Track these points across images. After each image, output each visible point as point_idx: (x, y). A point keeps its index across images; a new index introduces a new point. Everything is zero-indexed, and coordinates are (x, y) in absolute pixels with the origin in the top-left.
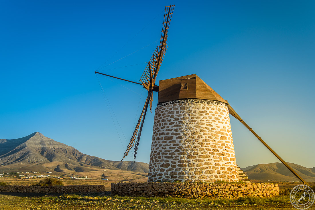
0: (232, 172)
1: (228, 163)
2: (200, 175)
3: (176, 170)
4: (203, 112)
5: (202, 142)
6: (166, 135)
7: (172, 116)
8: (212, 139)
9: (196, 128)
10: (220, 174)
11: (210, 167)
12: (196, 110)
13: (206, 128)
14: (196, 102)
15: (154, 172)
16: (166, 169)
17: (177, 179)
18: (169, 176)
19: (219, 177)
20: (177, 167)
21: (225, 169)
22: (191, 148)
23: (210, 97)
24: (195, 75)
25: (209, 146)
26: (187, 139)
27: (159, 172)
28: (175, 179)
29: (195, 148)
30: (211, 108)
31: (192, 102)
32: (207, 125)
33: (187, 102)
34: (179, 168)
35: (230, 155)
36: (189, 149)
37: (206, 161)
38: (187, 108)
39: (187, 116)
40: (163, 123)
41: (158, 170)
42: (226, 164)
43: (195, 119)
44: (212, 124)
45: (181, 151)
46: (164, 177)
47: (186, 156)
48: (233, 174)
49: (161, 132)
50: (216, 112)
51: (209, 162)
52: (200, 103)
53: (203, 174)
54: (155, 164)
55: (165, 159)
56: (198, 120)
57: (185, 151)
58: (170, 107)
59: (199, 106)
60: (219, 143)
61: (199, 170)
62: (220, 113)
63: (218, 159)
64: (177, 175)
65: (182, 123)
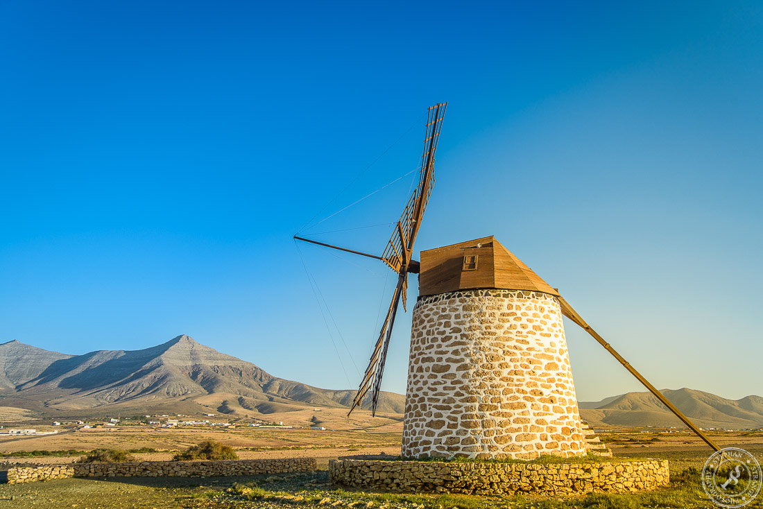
0: (570, 436)
1: (562, 418)
2: (506, 445)
3: (458, 433)
4: (508, 315)
5: (509, 376)
6: (436, 363)
7: (447, 325)
8: (528, 370)
9: (497, 348)
10: (546, 442)
11: (526, 426)
12: (495, 311)
13: (515, 347)
14: (494, 296)
15: (414, 437)
16: (437, 432)
17: (460, 451)
18: (443, 445)
19: (544, 447)
20: (460, 427)
21: (556, 431)
22: (486, 389)
23: (521, 284)
24: (491, 237)
25: (522, 385)
26: (477, 371)
27: (424, 438)
28: (455, 453)
29: (494, 389)
30: (525, 306)
31: (486, 295)
32: (517, 341)
33: (477, 295)
34: (464, 430)
35: (567, 401)
36: (482, 391)
37: (516, 416)
38: (478, 307)
39: (477, 323)
40: (430, 337)
41: (421, 433)
42: (558, 421)
43: (493, 330)
44: (527, 339)
45: (466, 395)
46: (433, 447)
47: (477, 405)
48: (573, 441)
49: (425, 356)
50: (535, 315)
51: (524, 417)
52: (502, 297)
53: (512, 442)
54: (416, 420)
55: (434, 411)
56: (500, 332)
57: (475, 396)
58: (442, 306)
59: (500, 303)
60: (542, 378)
61: (504, 434)
62: (544, 317)
63: (542, 411)
64: (459, 445)
65: (467, 338)
